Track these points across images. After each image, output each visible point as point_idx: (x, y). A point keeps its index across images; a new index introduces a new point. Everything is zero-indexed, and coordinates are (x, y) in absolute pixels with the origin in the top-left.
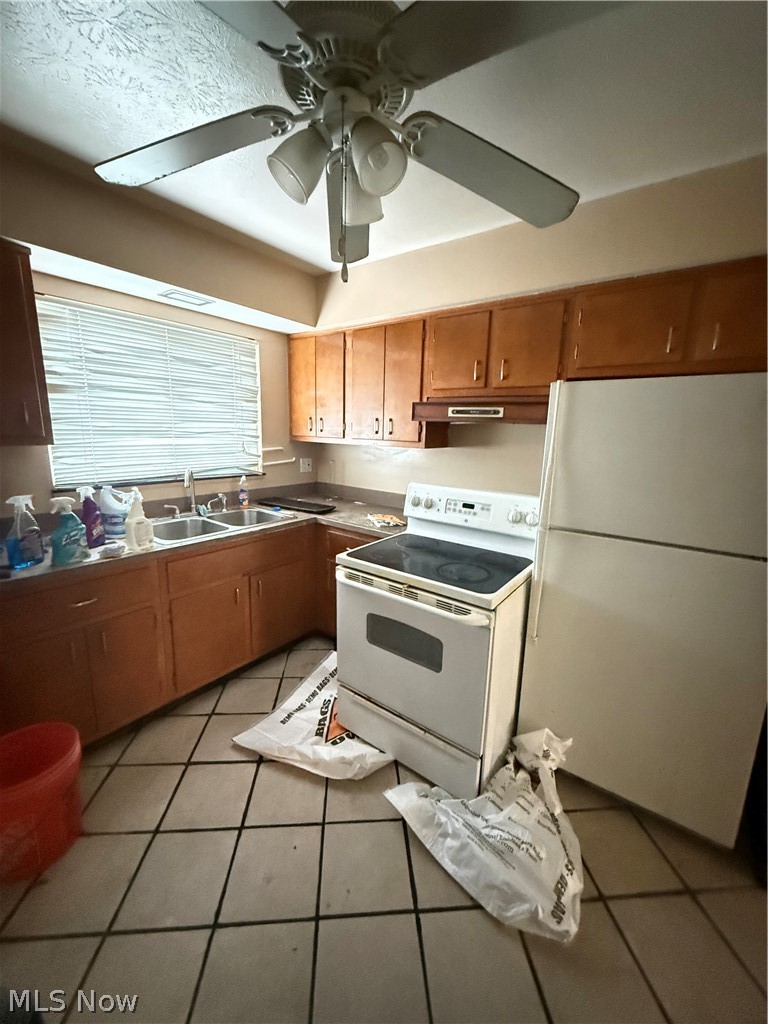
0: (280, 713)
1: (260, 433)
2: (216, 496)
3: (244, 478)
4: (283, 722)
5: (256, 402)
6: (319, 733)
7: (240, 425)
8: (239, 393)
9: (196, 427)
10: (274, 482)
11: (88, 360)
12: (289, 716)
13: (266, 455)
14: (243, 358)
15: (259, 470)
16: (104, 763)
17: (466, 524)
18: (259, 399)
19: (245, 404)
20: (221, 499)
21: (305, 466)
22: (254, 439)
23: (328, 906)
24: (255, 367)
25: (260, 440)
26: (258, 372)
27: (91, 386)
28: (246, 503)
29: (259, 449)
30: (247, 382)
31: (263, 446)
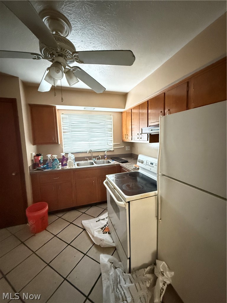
0: (97, 219)
1: (113, 140)
2: (98, 156)
3: (106, 152)
4: (97, 222)
5: (112, 131)
6: (102, 229)
7: (107, 138)
8: (106, 129)
9: (95, 139)
10: (117, 153)
11: (71, 126)
12: (99, 221)
13: (114, 145)
14: (108, 120)
15: (112, 149)
16: (58, 216)
17: (150, 170)
18: (112, 130)
19: (108, 132)
20: (100, 157)
21: (127, 148)
22: (111, 141)
23: (69, 278)
24: (112, 122)
25: (113, 141)
26: (112, 123)
27: (72, 131)
28: (106, 158)
29: (112, 144)
30: (109, 126)
31: (114, 143)
